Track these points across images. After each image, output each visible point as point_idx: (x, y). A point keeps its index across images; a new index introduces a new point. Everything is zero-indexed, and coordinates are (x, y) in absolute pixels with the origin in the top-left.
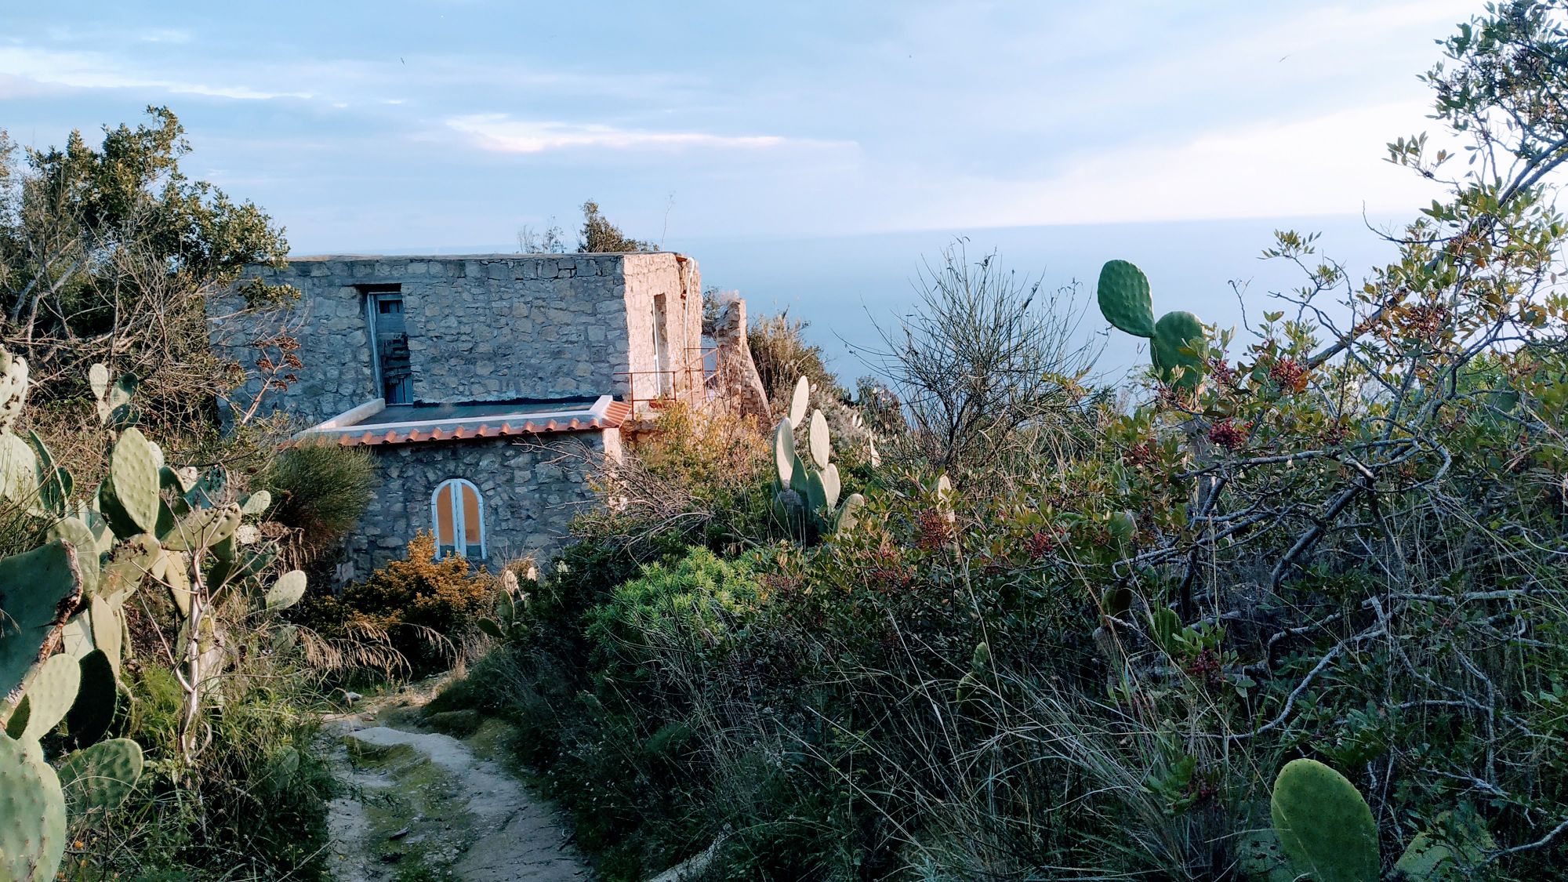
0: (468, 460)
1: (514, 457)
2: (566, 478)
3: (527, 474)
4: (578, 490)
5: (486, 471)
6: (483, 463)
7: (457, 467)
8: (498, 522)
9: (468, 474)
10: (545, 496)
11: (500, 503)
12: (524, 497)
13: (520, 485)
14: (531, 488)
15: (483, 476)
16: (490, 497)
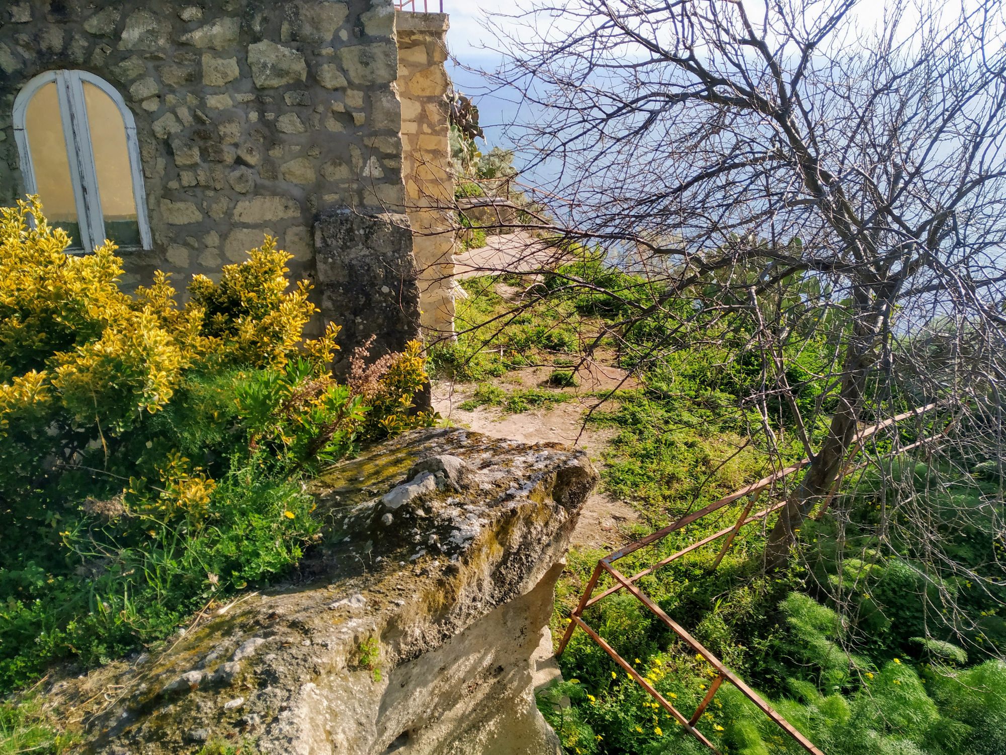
0: (94, 24)
1: (201, 23)
2: (313, 78)
3: (232, 68)
4: (339, 107)
5: (141, 54)
6: (131, 35)
7: (68, 40)
8: (174, 171)
9: (98, 58)
10: (270, 116)
11: (175, 128)
12: (227, 117)
13: (217, 91)
14: (239, 97)
15: (132, 66)
16: (151, 117)
